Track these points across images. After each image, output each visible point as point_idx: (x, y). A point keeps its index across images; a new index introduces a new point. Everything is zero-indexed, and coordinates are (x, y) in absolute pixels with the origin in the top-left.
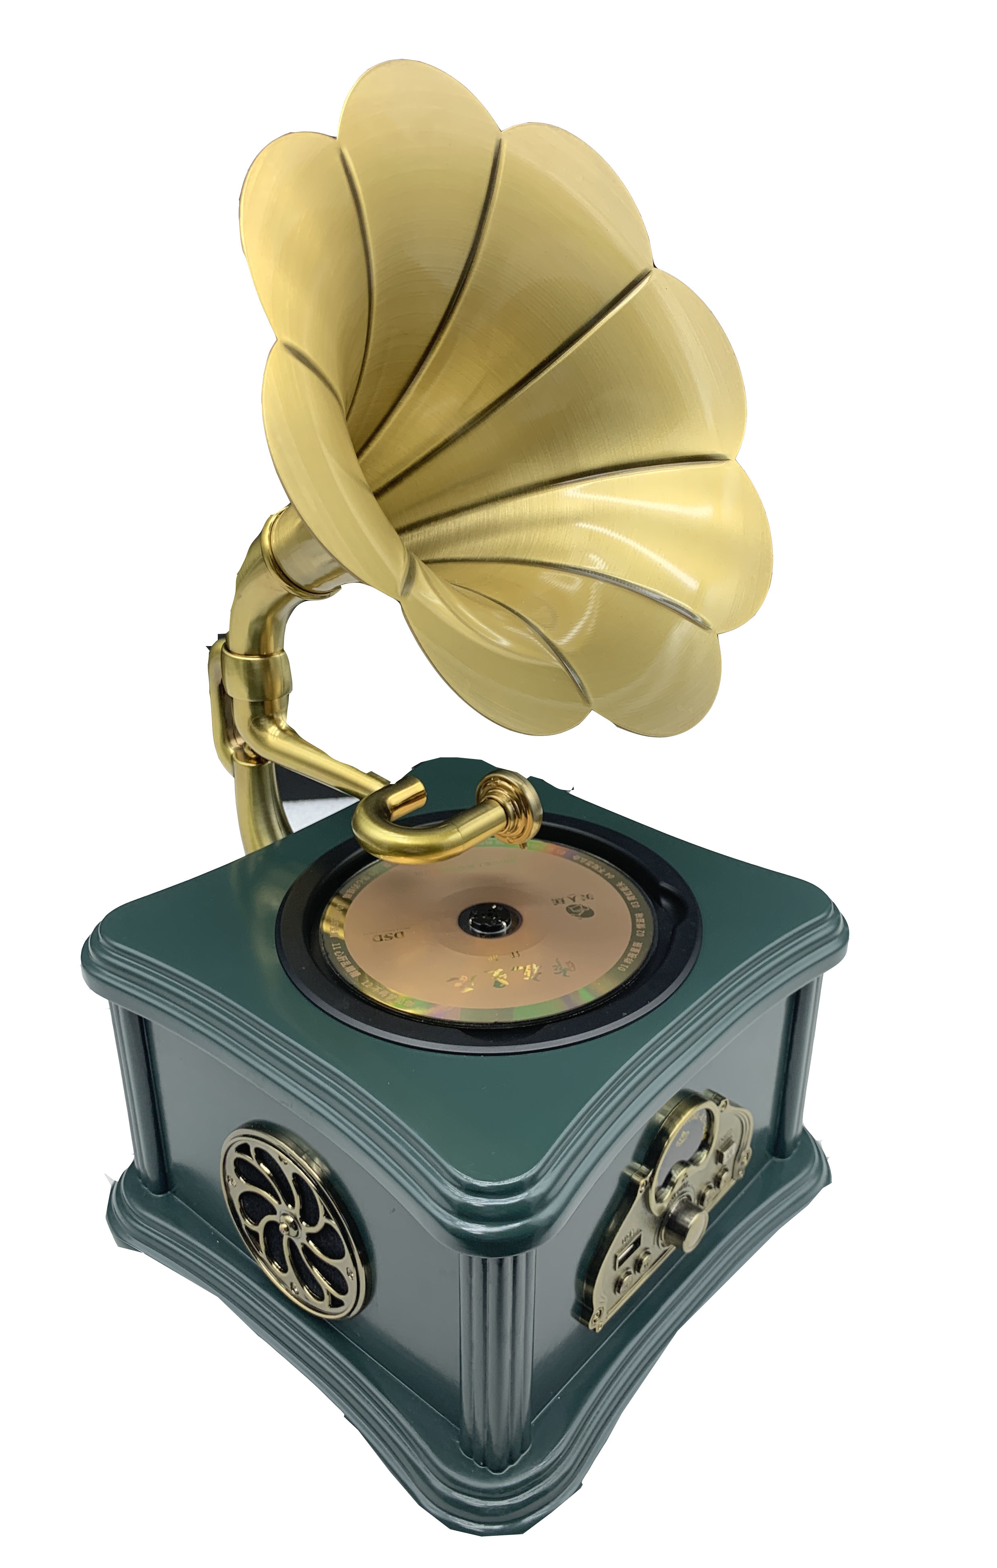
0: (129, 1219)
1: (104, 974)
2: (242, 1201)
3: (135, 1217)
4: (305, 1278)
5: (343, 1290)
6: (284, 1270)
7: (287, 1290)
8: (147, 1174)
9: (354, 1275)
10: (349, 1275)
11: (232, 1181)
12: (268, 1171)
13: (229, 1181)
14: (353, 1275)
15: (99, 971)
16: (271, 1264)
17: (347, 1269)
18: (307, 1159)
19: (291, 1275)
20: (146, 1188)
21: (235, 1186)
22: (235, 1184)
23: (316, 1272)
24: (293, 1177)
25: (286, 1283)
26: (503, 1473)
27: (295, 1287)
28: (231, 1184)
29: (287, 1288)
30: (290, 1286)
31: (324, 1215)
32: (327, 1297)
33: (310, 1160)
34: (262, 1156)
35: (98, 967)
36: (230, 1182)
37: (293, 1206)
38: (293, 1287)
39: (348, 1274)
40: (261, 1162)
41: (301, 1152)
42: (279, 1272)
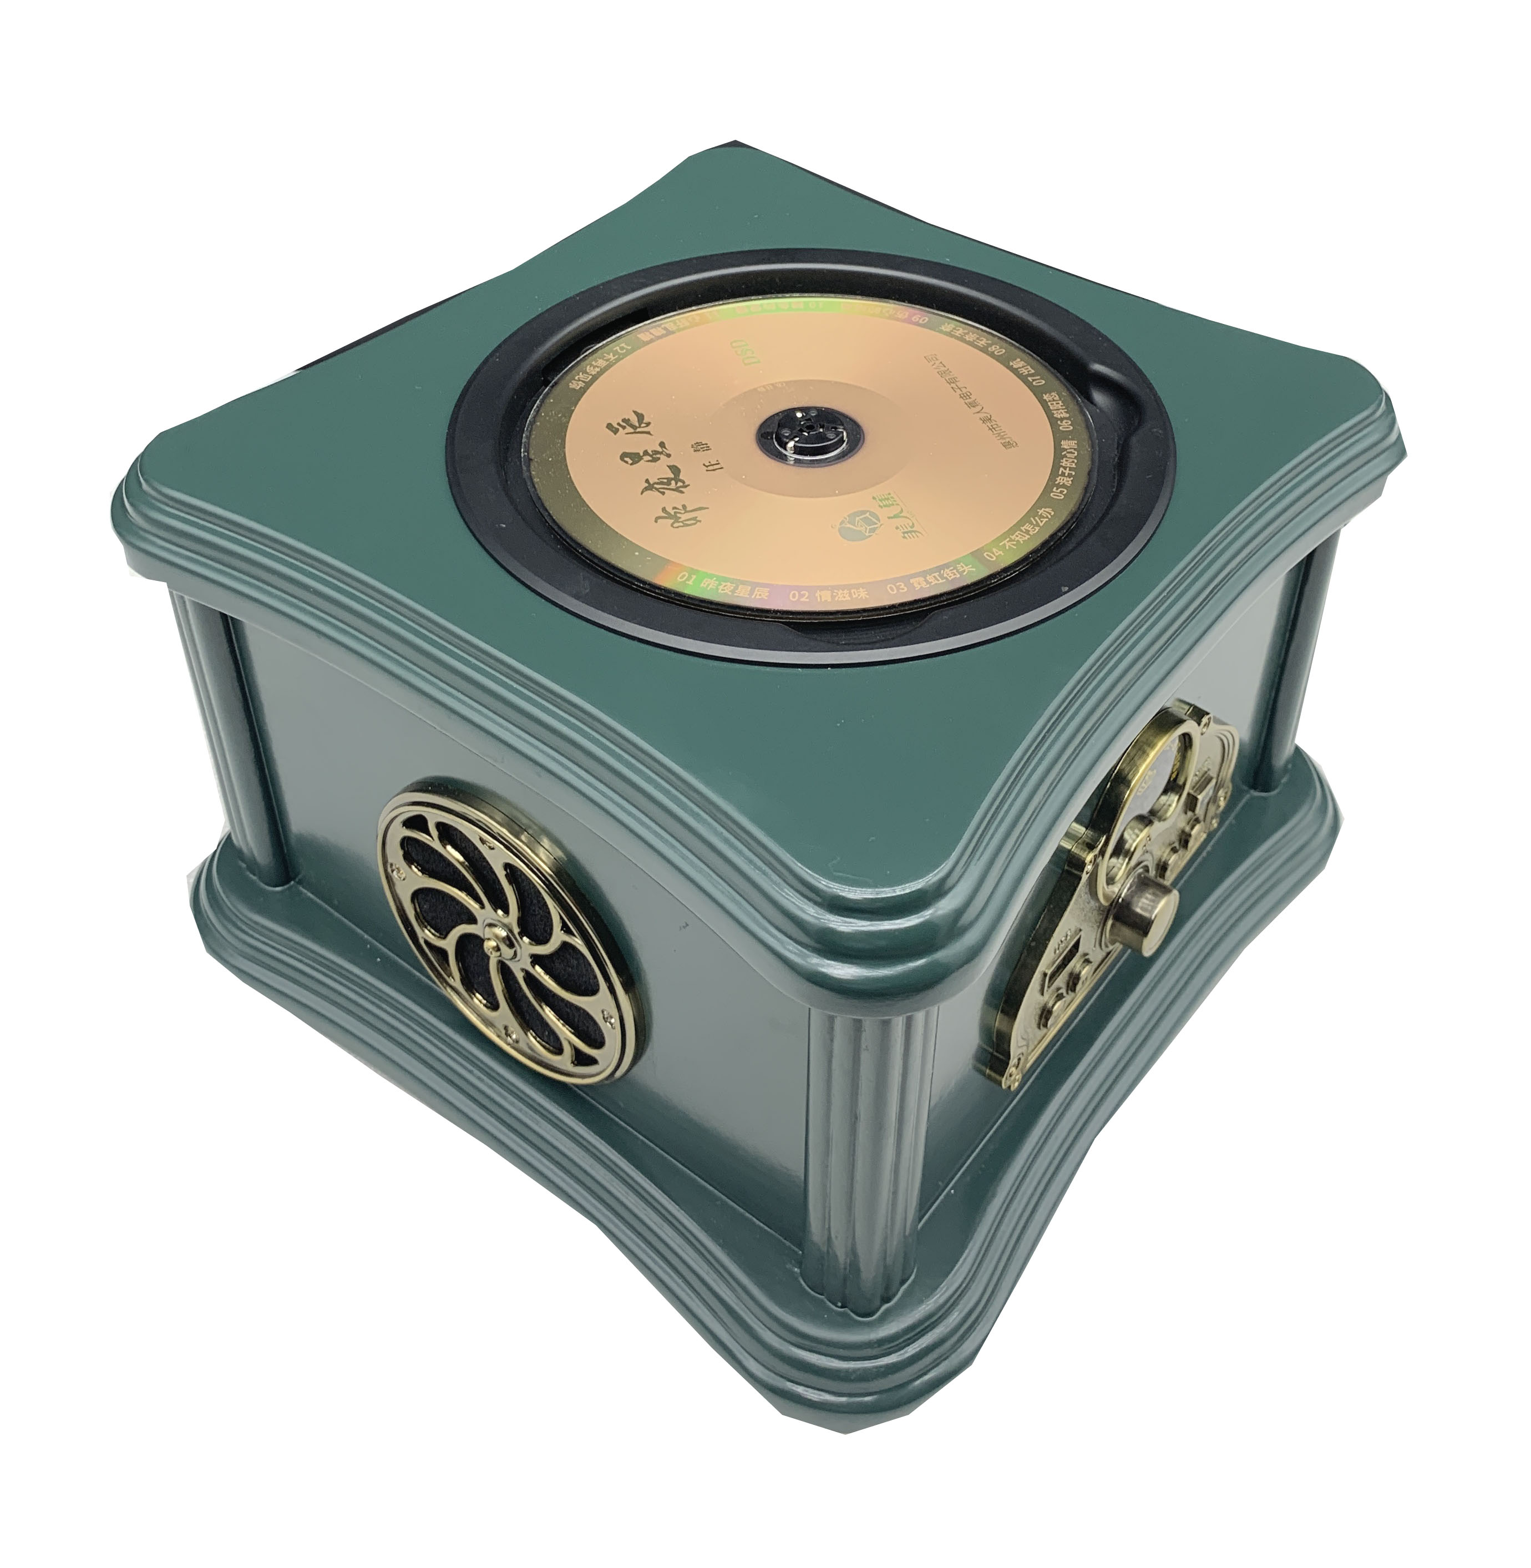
0: (230, 926)
1: (154, 544)
2: (416, 901)
3: (239, 924)
4: (530, 1020)
5: (597, 1041)
6: (494, 1006)
7: (499, 1036)
8: (253, 855)
9: (615, 1020)
10: (606, 1022)
11: (398, 870)
12: (461, 859)
13: (393, 871)
14: (613, 1021)
15: (145, 540)
16: (472, 999)
17: (603, 1012)
18: (529, 841)
19: (505, 1014)
20: (254, 878)
21: (404, 879)
22: (403, 876)
23: (549, 1014)
24: (505, 870)
25: (496, 1024)
26: (874, 1317)
27: (512, 1033)
28: (396, 876)
29: (500, 1034)
30: (504, 1032)
31: (562, 930)
32: (567, 1048)
33: (534, 842)
34: (447, 834)
35: (142, 533)
36: (395, 872)
37: (506, 911)
38: (509, 1032)
39: (605, 1019)
40: (446, 845)
41: (517, 828)
42: (485, 1009)
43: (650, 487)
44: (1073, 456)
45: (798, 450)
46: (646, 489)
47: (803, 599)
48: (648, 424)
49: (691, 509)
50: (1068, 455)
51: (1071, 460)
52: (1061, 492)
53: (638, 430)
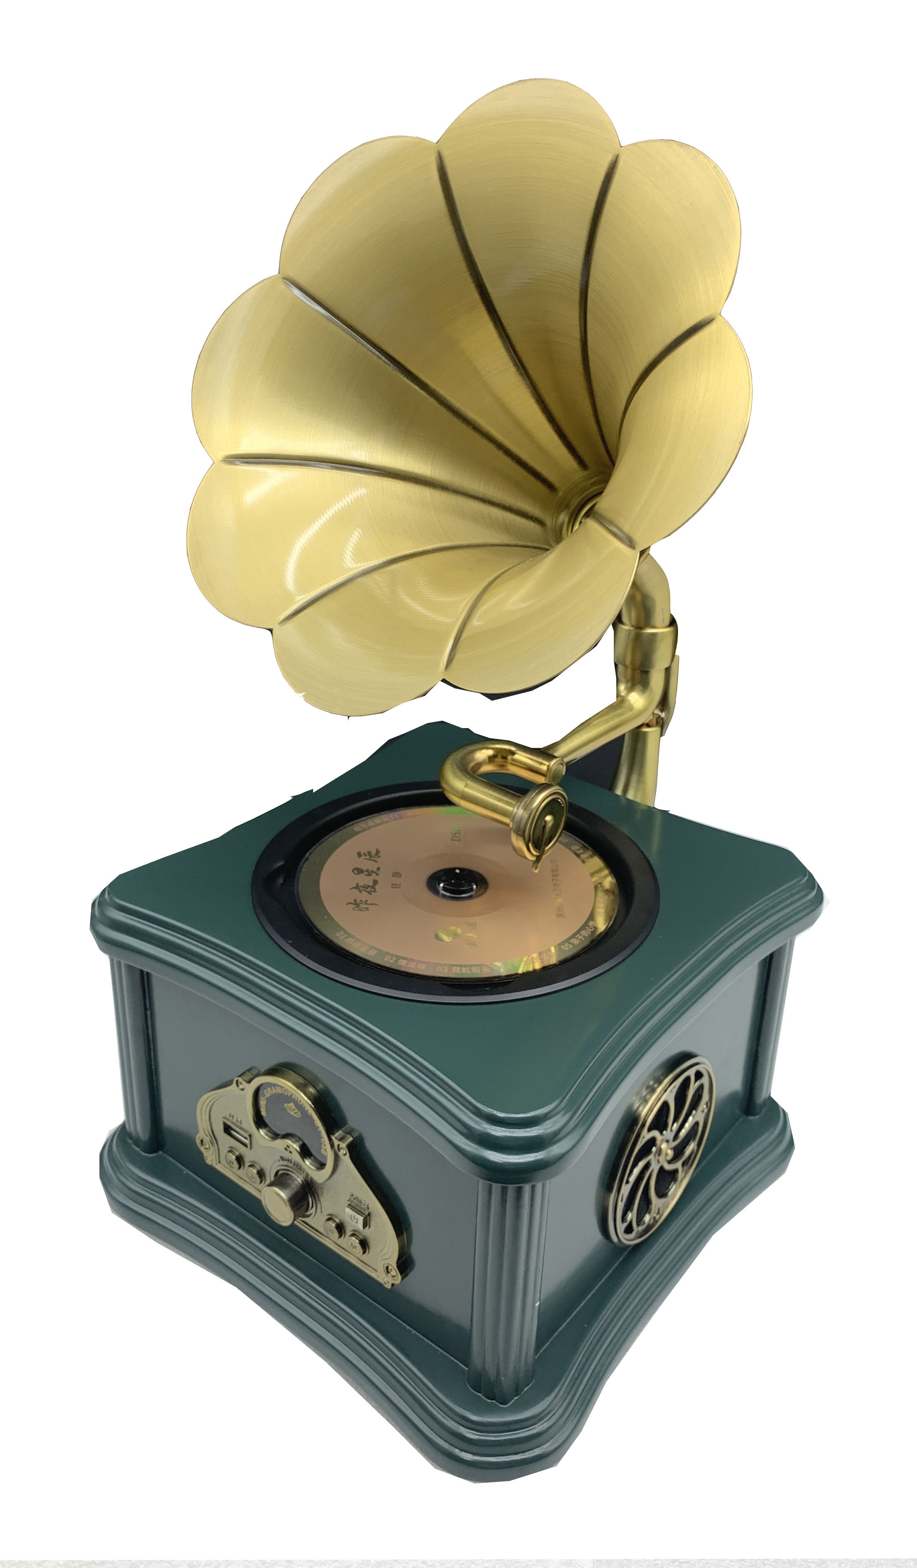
43: (357, 887)
44: (590, 930)
45: (444, 889)
46: (354, 888)
47: (391, 961)
48: (379, 857)
49: (370, 903)
50: (588, 929)
51: (588, 932)
52: (568, 947)
53: (372, 858)
